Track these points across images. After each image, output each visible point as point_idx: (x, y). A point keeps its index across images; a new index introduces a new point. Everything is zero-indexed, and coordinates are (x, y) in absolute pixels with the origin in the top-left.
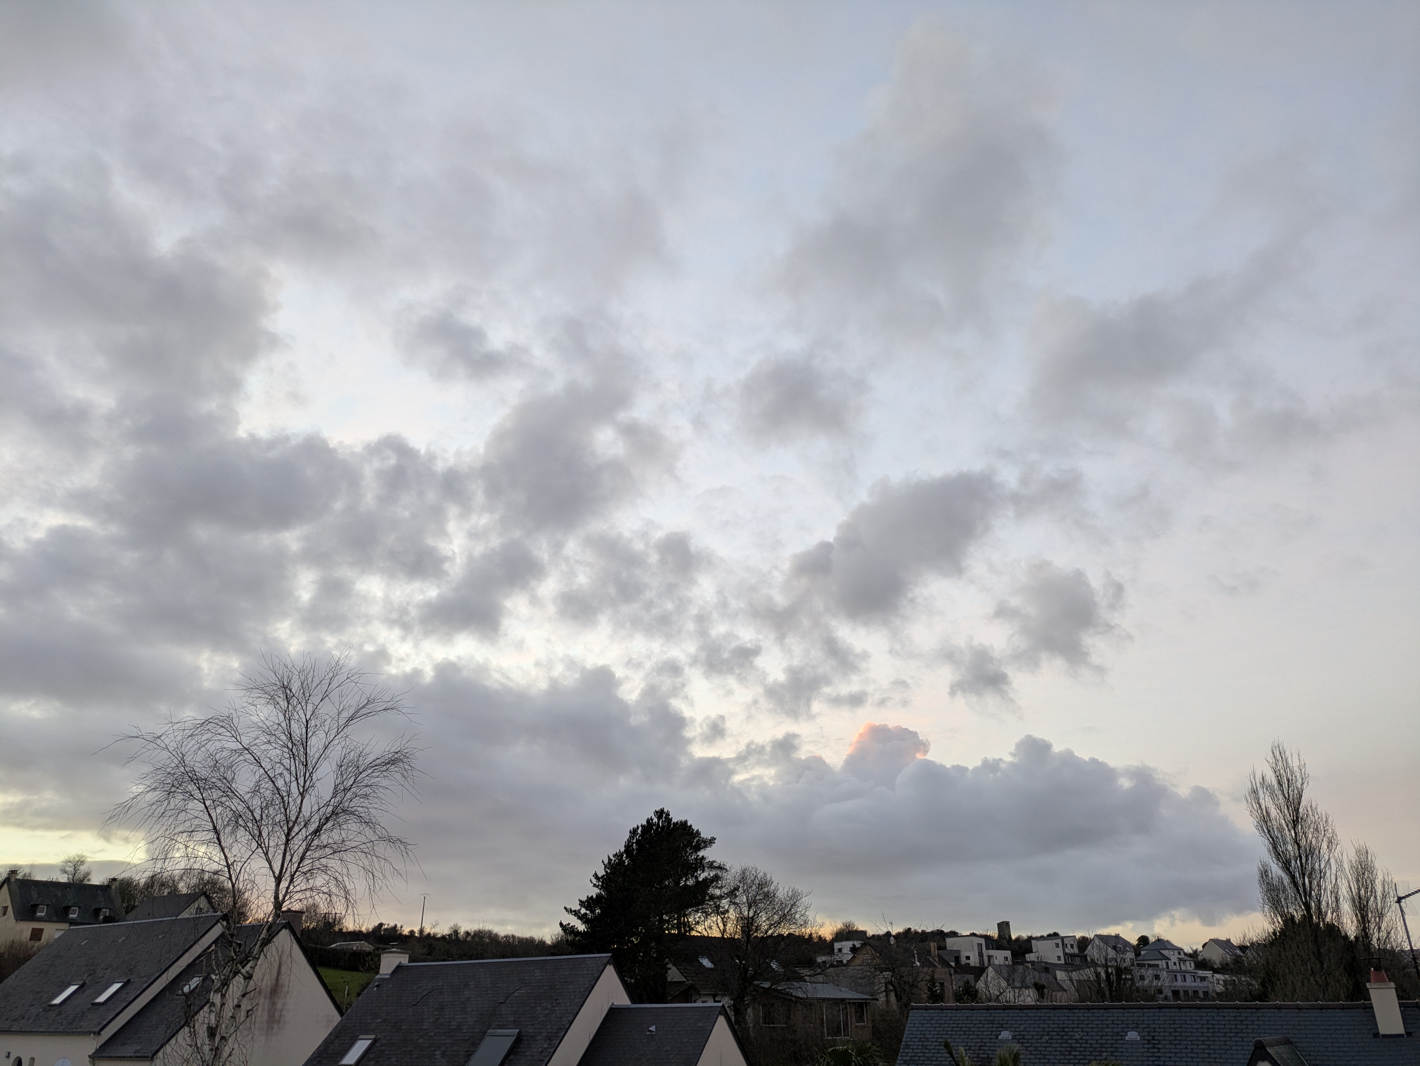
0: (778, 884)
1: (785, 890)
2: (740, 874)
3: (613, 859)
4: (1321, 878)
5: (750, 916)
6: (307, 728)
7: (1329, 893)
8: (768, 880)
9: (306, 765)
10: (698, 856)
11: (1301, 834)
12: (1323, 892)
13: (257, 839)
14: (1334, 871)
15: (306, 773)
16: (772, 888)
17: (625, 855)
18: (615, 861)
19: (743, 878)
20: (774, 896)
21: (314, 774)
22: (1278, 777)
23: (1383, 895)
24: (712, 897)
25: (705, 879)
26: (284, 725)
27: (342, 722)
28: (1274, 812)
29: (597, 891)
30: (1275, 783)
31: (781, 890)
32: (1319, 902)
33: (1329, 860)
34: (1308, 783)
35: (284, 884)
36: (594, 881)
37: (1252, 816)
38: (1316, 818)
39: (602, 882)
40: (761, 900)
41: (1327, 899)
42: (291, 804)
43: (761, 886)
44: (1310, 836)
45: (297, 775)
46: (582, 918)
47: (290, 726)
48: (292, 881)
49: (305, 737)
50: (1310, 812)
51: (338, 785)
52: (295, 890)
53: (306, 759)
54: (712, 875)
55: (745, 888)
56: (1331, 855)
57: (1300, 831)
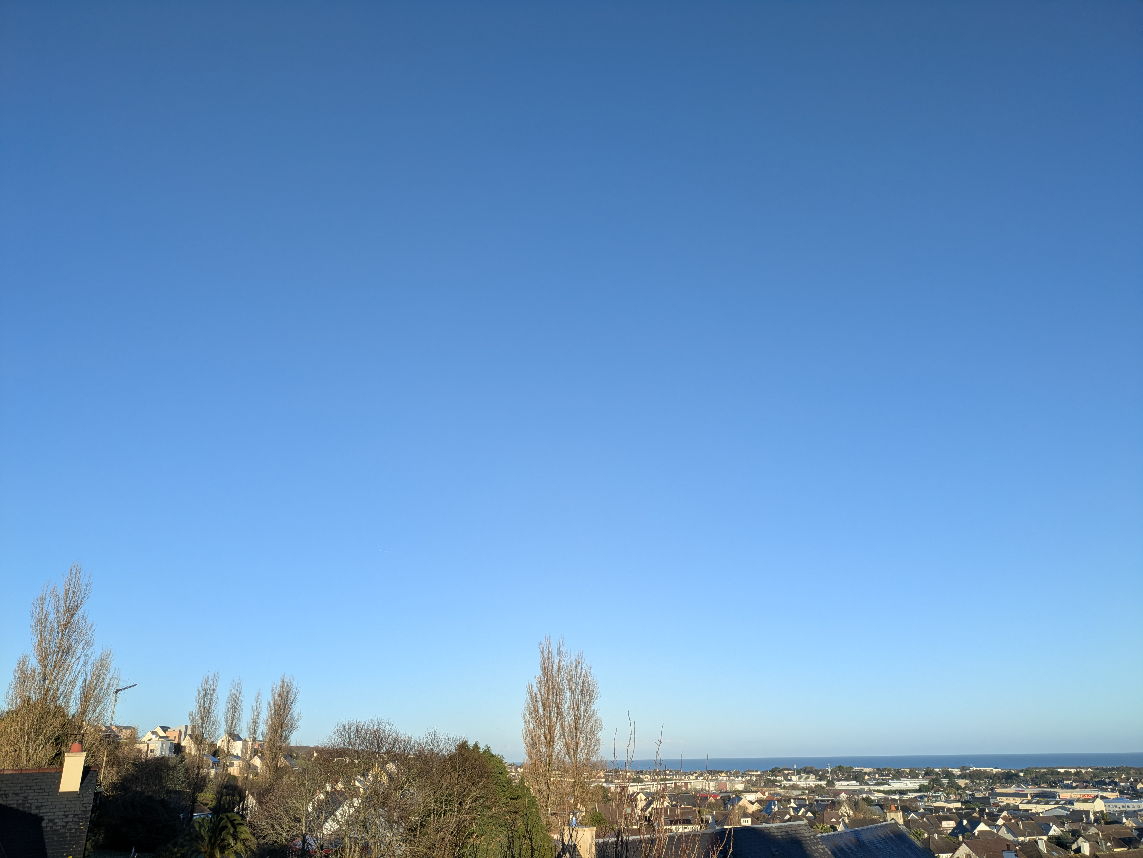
4: (67, 670)
7: (68, 682)
12: (64, 681)
14: (79, 666)
22: (67, 589)
23: (108, 686)
28: (52, 616)
30: (62, 594)
32: (58, 689)
33: (79, 657)
34: (88, 598)
37: (32, 617)
38: (83, 625)
41: (64, 687)
44: (73, 638)
50: (81, 619)
56: (83, 654)
57: (66, 633)
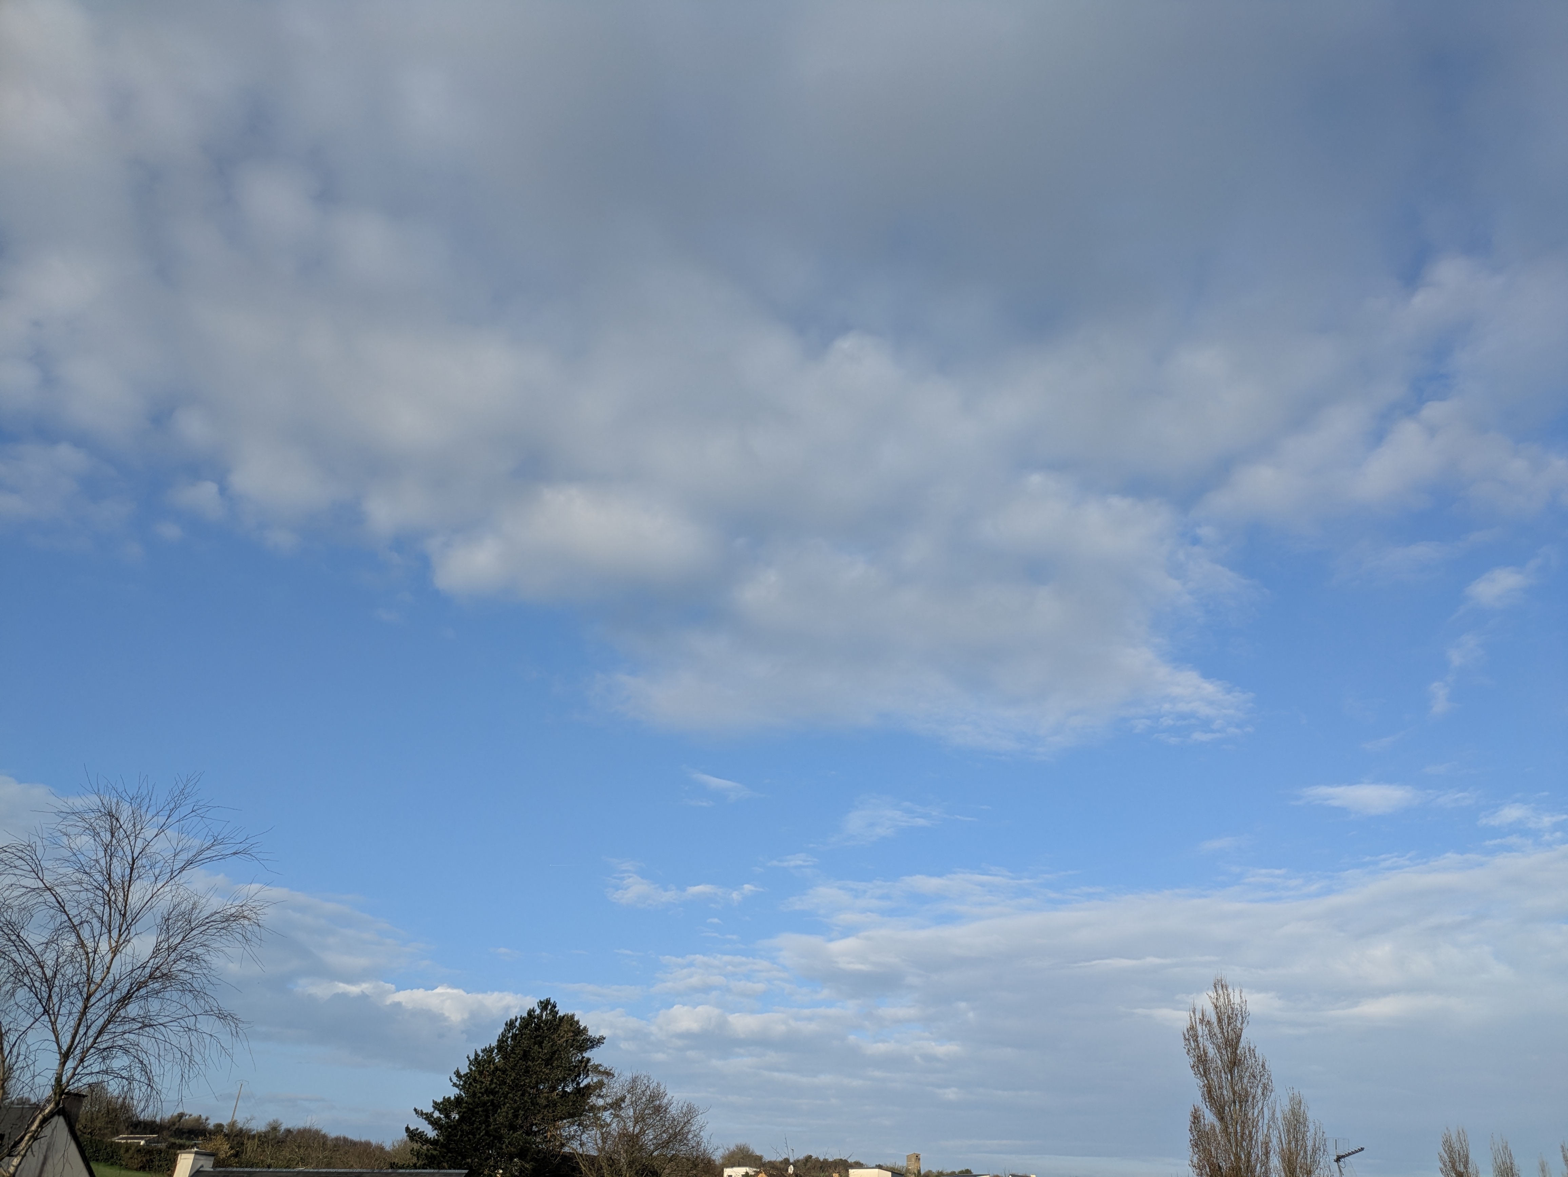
0: (673, 1097)
1: (680, 1104)
2: (630, 1083)
3: (481, 1054)
4: (1253, 1127)
5: (635, 1133)
6: (132, 869)
7: (1260, 1144)
8: (661, 1091)
9: (124, 915)
10: (583, 1057)
11: (1236, 1078)
12: (1254, 1143)
13: (44, 1004)
14: (1266, 1121)
15: (122, 924)
16: (665, 1101)
17: (496, 1051)
18: (483, 1057)
19: (632, 1088)
20: (665, 1111)
21: (133, 927)
22: (1217, 1013)
23: (1313, 1150)
24: (593, 1108)
25: (588, 1087)
26: (103, 862)
27: (178, 865)
28: (1212, 1051)
29: (457, 1091)
30: (1214, 1020)
31: (674, 1105)
32: (1249, 1154)
33: (1262, 1108)
34: (1248, 1022)
35: (70, 1064)
36: (455, 1079)
37: (1188, 1054)
38: (1254, 1062)
39: (465, 1082)
40: (649, 1114)
41: (1258, 1151)
42: (96, 963)
43: (653, 1098)
44: (1245, 1080)
45: (110, 926)
46: (435, 1123)
47: (110, 866)
48: (82, 1061)
49: (127, 878)
50: (1247, 1054)
51: (161, 942)
52: (85, 1071)
53: (125, 907)
54: (595, 1081)
55: (634, 1099)
56: (1265, 1102)
57: (1236, 1074)
